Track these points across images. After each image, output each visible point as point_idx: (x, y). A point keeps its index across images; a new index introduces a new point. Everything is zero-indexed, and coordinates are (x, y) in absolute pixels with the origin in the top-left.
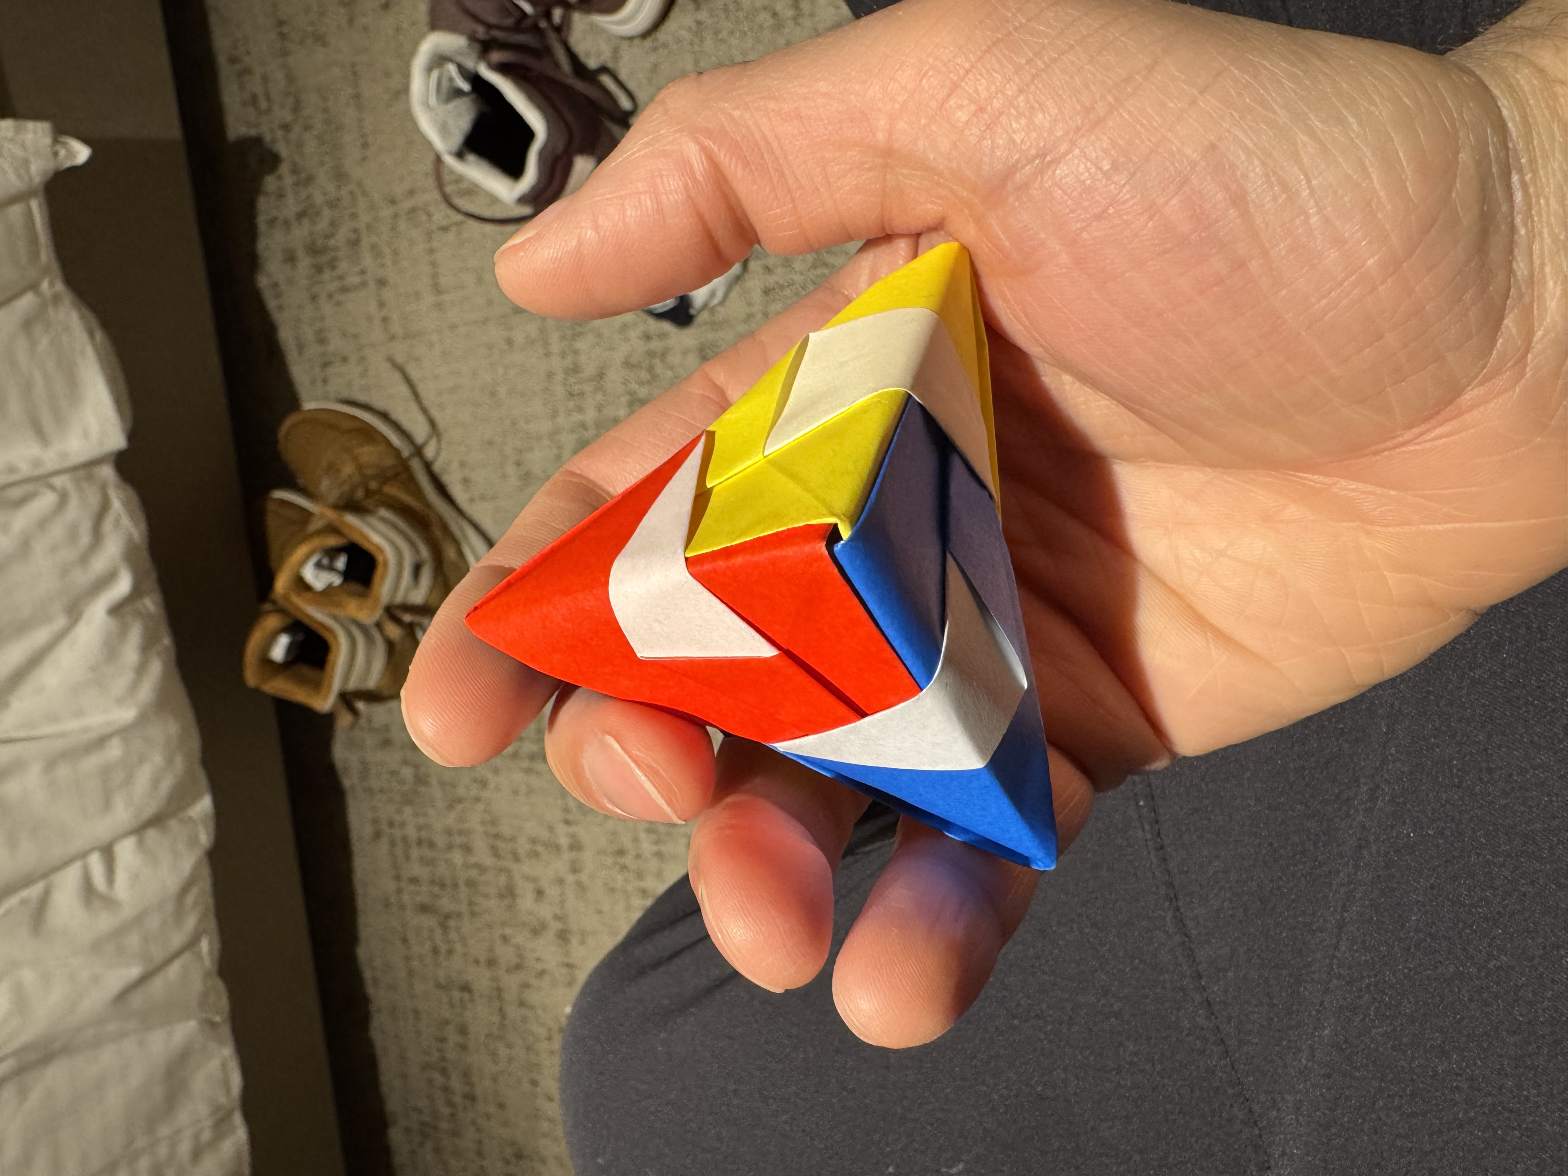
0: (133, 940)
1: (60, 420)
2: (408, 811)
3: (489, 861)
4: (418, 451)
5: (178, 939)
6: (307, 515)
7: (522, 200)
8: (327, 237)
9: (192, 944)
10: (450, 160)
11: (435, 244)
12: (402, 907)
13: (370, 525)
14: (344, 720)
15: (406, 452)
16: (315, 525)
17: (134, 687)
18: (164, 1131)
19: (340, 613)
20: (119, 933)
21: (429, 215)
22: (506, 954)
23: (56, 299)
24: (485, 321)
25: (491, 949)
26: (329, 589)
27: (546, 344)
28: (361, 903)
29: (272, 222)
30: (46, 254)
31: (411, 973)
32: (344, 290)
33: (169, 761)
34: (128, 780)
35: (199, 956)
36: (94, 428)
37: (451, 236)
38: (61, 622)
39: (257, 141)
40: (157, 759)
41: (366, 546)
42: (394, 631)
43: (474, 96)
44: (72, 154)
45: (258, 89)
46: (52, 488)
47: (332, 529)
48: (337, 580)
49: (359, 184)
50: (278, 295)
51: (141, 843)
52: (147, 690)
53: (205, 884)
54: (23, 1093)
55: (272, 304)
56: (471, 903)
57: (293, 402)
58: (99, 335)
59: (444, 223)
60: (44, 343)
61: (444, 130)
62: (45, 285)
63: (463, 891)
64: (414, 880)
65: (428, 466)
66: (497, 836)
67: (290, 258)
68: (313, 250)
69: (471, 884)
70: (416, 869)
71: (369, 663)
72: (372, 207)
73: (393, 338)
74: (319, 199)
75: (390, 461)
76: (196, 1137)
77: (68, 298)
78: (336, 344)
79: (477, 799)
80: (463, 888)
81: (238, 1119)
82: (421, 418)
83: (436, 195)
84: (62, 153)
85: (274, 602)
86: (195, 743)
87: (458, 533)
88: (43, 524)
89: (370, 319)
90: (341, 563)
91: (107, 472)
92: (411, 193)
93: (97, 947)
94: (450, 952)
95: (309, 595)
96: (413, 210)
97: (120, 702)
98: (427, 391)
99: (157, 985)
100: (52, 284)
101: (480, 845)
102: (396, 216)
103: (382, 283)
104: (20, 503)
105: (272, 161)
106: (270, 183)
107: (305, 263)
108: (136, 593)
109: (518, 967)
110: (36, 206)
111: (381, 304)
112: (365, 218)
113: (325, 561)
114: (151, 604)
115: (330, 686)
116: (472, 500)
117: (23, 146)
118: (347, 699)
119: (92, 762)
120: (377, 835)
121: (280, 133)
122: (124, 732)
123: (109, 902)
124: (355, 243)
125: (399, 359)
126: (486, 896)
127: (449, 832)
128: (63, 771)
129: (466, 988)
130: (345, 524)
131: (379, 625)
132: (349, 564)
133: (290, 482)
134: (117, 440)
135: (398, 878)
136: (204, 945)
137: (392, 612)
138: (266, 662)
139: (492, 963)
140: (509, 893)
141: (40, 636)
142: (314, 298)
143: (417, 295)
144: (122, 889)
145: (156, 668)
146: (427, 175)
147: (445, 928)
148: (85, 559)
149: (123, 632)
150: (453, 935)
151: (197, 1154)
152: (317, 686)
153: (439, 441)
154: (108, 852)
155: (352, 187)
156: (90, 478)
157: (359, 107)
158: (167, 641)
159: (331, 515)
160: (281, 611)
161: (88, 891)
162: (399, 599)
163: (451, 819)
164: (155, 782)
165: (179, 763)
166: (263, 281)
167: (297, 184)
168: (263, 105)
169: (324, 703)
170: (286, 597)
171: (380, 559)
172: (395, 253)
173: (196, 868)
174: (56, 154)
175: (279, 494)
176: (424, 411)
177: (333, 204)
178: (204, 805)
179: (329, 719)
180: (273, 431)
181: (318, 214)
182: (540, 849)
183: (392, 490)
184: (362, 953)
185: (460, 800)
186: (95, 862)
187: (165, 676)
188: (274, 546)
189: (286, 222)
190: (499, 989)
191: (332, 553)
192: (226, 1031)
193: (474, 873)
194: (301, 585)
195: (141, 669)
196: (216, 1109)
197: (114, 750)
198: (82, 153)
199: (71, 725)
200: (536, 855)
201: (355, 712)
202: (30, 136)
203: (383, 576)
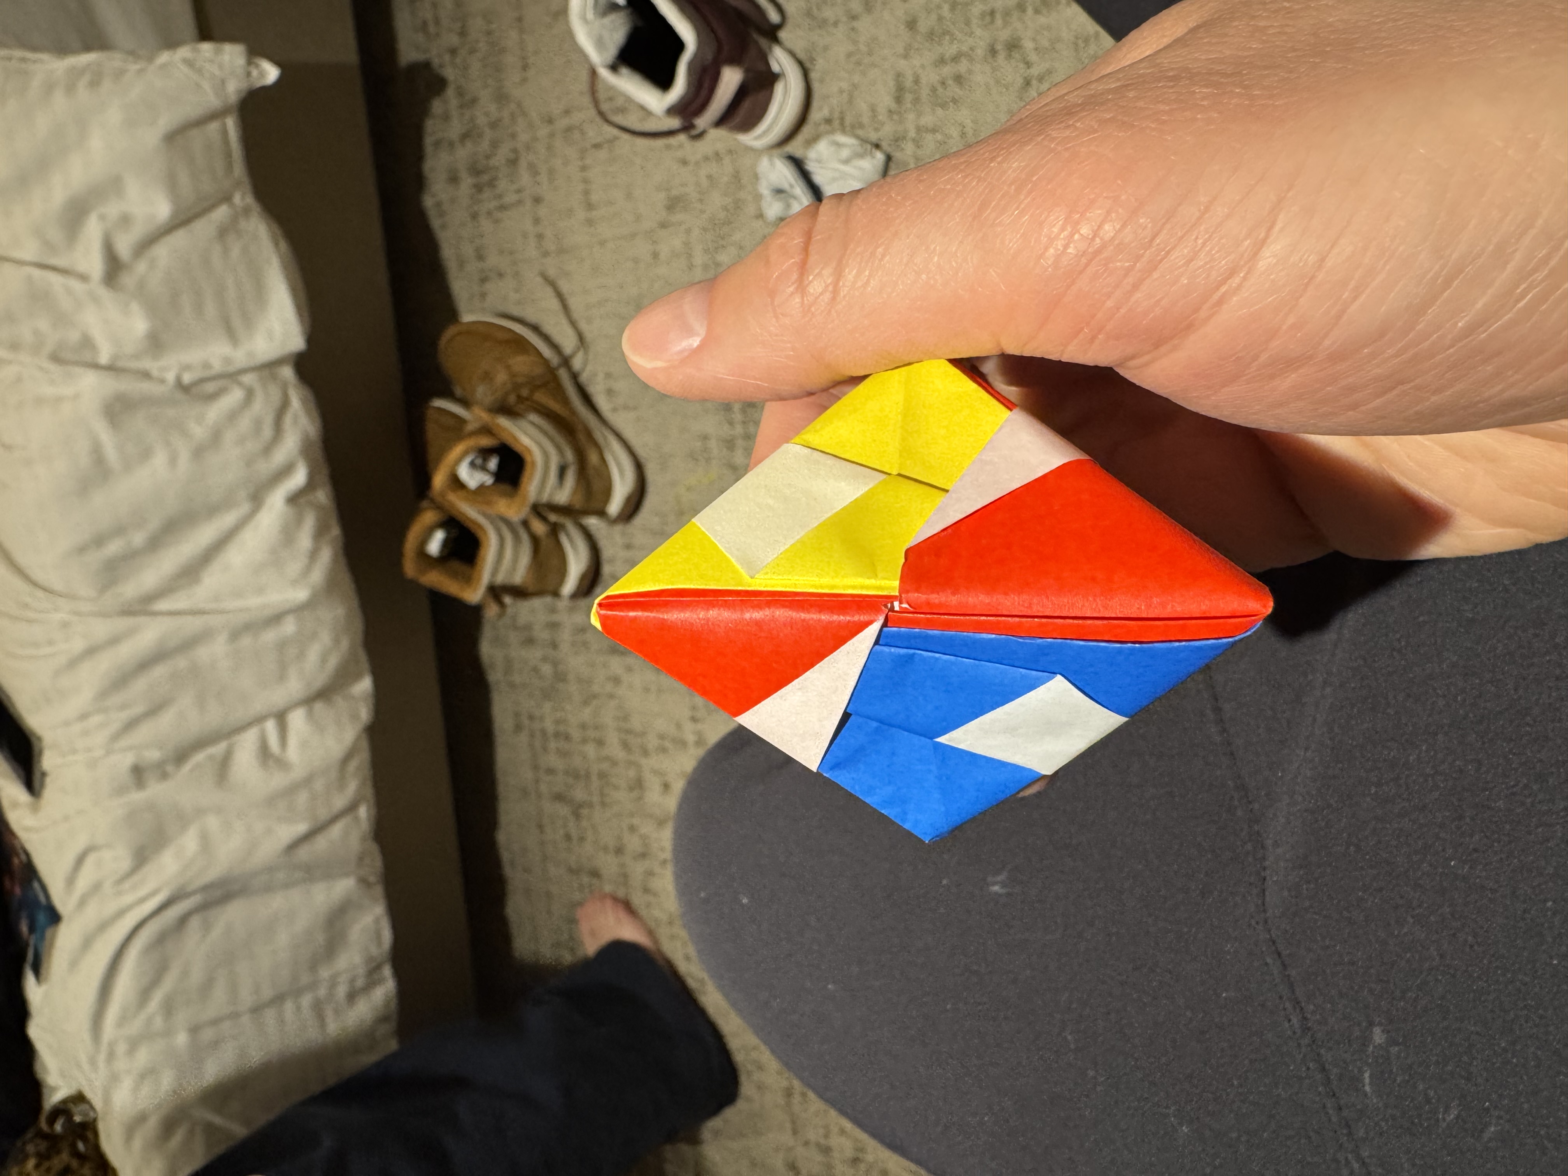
0: (302, 798)
1: (249, 322)
2: (547, 706)
3: (619, 754)
4: (566, 362)
5: (340, 802)
6: (461, 421)
7: (672, 111)
8: (488, 157)
9: (352, 808)
10: (604, 73)
11: (588, 161)
12: (539, 796)
13: (520, 428)
14: (491, 611)
15: (555, 360)
16: (470, 427)
17: (308, 570)
18: (325, 973)
19: (490, 511)
20: (291, 790)
21: (583, 133)
22: (633, 843)
23: (246, 211)
24: (633, 236)
25: (619, 838)
26: (482, 487)
27: (690, 256)
28: (502, 789)
29: (437, 144)
30: (239, 169)
31: (545, 858)
32: (503, 208)
33: (337, 641)
34: (301, 655)
35: (357, 819)
36: (278, 328)
37: (602, 154)
38: (245, 508)
39: (426, 65)
40: (325, 638)
41: (517, 448)
42: (539, 528)
43: (628, 11)
44: (262, 74)
45: (429, 16)
46: (240, 384)
47: (486, 430)
48: (488, 480)
49: (519, 105)
50: (442, 214)
51: (310, 715)
52: (318, 575)
53: (364, 756)
54: (207, 927)
55: (435, 223)
56: (602, 795)
57: (451, 314)
58: (283, 245)
59: (599, 140)
60: (236, 252)
61: (600, 43)
62: (237, 199)
63: (595, 783)
64: (550, 771)
65: (575, 377)
66: (629, 732)
67: (454, 179)
68: (475, 170)
69: (602, 775)
70: (553, 760)
71: (515, 560)
72: (531, 126)
73: (546, 254)
74: (481, 120)
75: (538, 370)
76: (352, 981)
77: (256, 208)
78: (493, 260)
79: (611, 696)
80: (594, 778)
81: (387, 971)
82: (570, 332)
83: (592, 112)
84: (255, 73)
85: (432, 501)
86: (358, 625)
87: (600, 440)
88: (233, 416)
89: (525, 236)
90: (493, 464)
91: (288, 373)
92: (567, 112)
93: (271, 801)
94: (582, 839)
95: (461, 493)
96: (569, 129)
97: (295, 583)
98: (575, 303)
99: (321, 843)
100: (243, 198)
101: (613, 739)
102: (552, 135)
103: (537, 200)
104: (212, 397)
105: (438, 84)
106: (437, 106)
107: (467, 182)
108: (310, 486)
109: (644, 856)
110: (231, 124)
111: (537, 221)
112: (524, 137)
113: (479, 461)
114: (323, 496)
115: (479, 579)
116: (615, 410)
117: (221, 67)
118: (496, 592)
119: (270, 636)
120: (518, 728)
121: (447, 58)
122: (299, 610)
123: (282, 764)
124: (513, 162)
125: (552, 272)
126: (616, 788)
127: (583, 726)
128: (246, 641)
129: (595, 874)
130: (498, 425)
131: (525, 523)
132: (500, 466)
133: (448, 393)
134: (296, 342)
135: (536, 768)
136: (363, 812)
137: (538, 510)
138: (422, 554)
139: (619, 851)
140: (638, 784)
141: (228, 519)
142: (474, 216)
143: (570, 212)
144: (293, 753)
145: (326, 555)
146: (581, 93)
147: (577, 816)
148: (268, 450)
149: (299, 521)
150: (584, 823)
151: (352, 997)
152: (468, 580)
153: (586, 353)
154: (281, 717)
155: (513, 106)
156: (274, 377)
157: (522, 31)
158: (336, 531)
159: (485, 416)
160: (439, 507)
161: (263, 750)
162: (545, 498)
163: (586, 714)
164: (324, 660)
165: (345, 644)
166: (428, 202)
167: (461, 107)
168: (432, 29)
169: (474, 595)
170: (443, 494)
171: (528, 459)
172: (551, 172)
173: (358, 739)
174: (249, 74)
175: (439, 403)
176: (573, 324)
177: (494, 125)
178: (365, 685)
179: (476, 611)
180: (433, 343)
181: (480, 135)
182: (667, 744)
183: (541, 397)
184: (502, 837)
185: (595, 696)
186: (270, 726)
187: (335, 561)
188: (432, 451)
189: (451, 144)
190: (625, 876)
191: (485, 453)
192: (379, 891)
193: (605, 766)
194: (456, 483)
195: (313, 555)
196: (370, 959)
197: (289, 627)
198: (271, 73)
199: (254, 602)
200: (663, 750)
201: (502, 604)
202: (226, 58)
203: (532, 474)
